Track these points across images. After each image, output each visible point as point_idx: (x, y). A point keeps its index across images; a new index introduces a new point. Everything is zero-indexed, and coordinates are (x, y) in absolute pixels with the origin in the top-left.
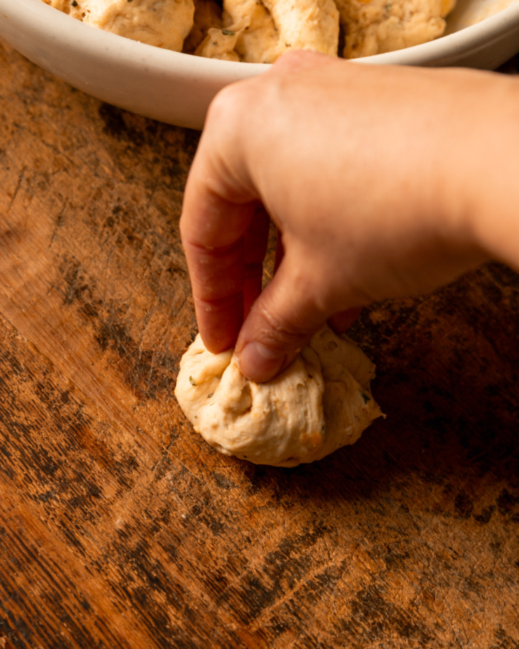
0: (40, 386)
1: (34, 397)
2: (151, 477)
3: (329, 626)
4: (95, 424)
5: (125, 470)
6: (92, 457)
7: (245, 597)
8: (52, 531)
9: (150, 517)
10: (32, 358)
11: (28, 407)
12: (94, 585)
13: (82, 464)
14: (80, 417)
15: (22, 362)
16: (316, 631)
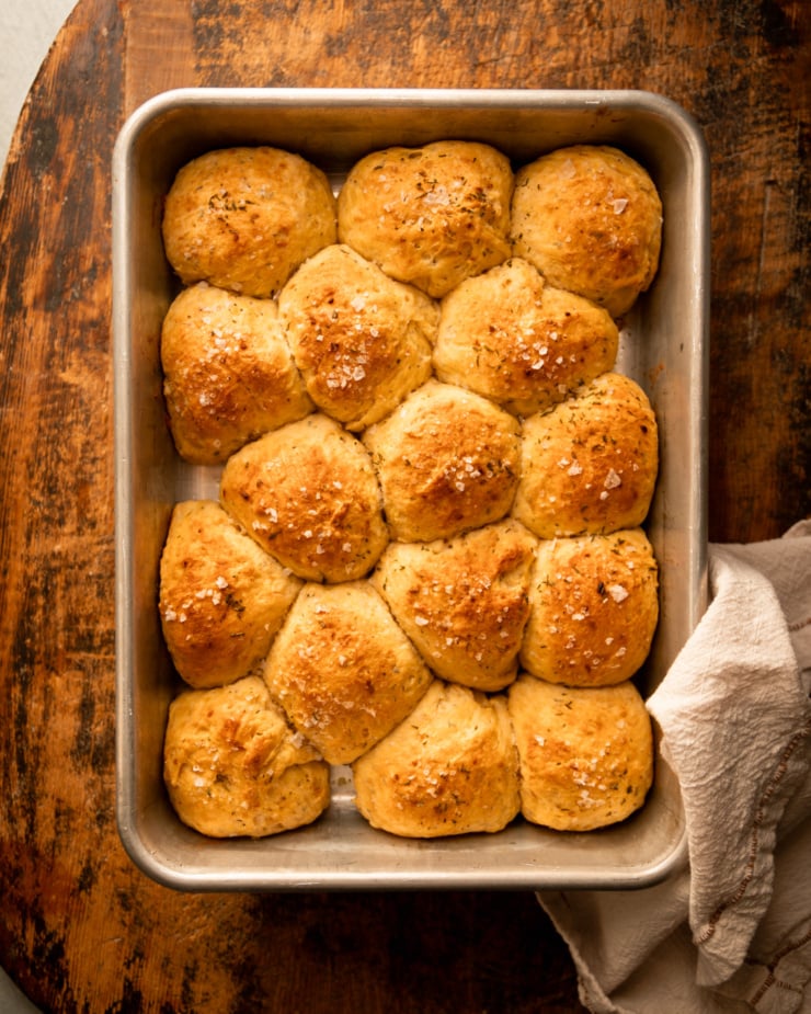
0: (88, 443)
1: (79, 446)
2: (96, 539)
3: (104, 688)
4: (95, 488)
5: (86, 524)
6: (77, 503)
7: (80, 638)
8: (24, 523)
9: (75, 559)
10: (98, 424)
11: (71, 449)
12: (18, 566)
13: (69, 502)
14: (91, 477)
15: (92, 421)
16: (95, 684)
